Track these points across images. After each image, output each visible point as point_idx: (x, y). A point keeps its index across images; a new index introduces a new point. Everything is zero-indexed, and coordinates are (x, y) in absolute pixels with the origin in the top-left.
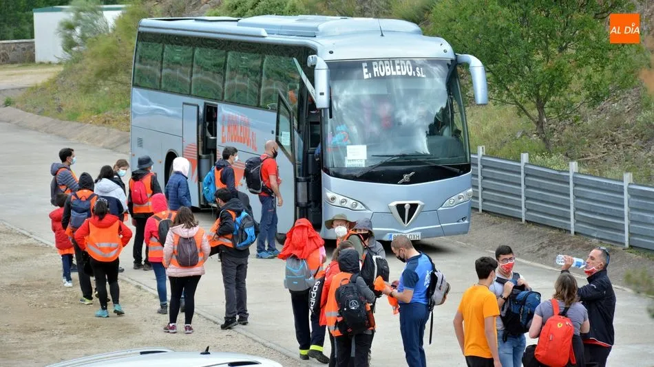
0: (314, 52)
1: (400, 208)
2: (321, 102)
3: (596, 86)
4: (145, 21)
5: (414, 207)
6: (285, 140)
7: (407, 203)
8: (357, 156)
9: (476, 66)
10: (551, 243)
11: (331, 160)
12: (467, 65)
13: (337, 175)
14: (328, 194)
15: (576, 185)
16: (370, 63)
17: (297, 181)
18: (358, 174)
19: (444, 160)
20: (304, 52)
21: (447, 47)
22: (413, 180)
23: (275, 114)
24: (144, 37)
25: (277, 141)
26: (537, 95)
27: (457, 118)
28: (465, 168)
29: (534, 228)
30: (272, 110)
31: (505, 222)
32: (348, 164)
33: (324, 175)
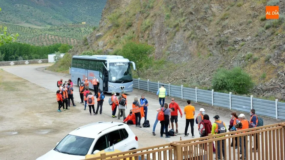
0: (106, 61)
1: (121, 88)
2: (108, 69)
3: (147, 66)
4: (74, 56)
5: (124, 87)
6: (101, 76)
7: (122, 87)
8: (114, 79)
9: (134, 63)
10: (145, 93)
11: (109, 80)
12: (132, 63)
13: (110, 82)
14: (109, 85)
15: (149, 83)
16: (116, 63)
17: (103, 83)
18: (114, 82)
19: (128, 79)
20: (104, 61)
21: (128, 60)
22: (123, 83)
23: (99, 72)
24: (74, 59)
25: (100, 76)
26: (137, 68)
27: (130, 73)
28: (132, 81)
29: (141, 90)
30: (99, 71)
31: (136, 89)
32: (112, 80)
33: (108, 82)
